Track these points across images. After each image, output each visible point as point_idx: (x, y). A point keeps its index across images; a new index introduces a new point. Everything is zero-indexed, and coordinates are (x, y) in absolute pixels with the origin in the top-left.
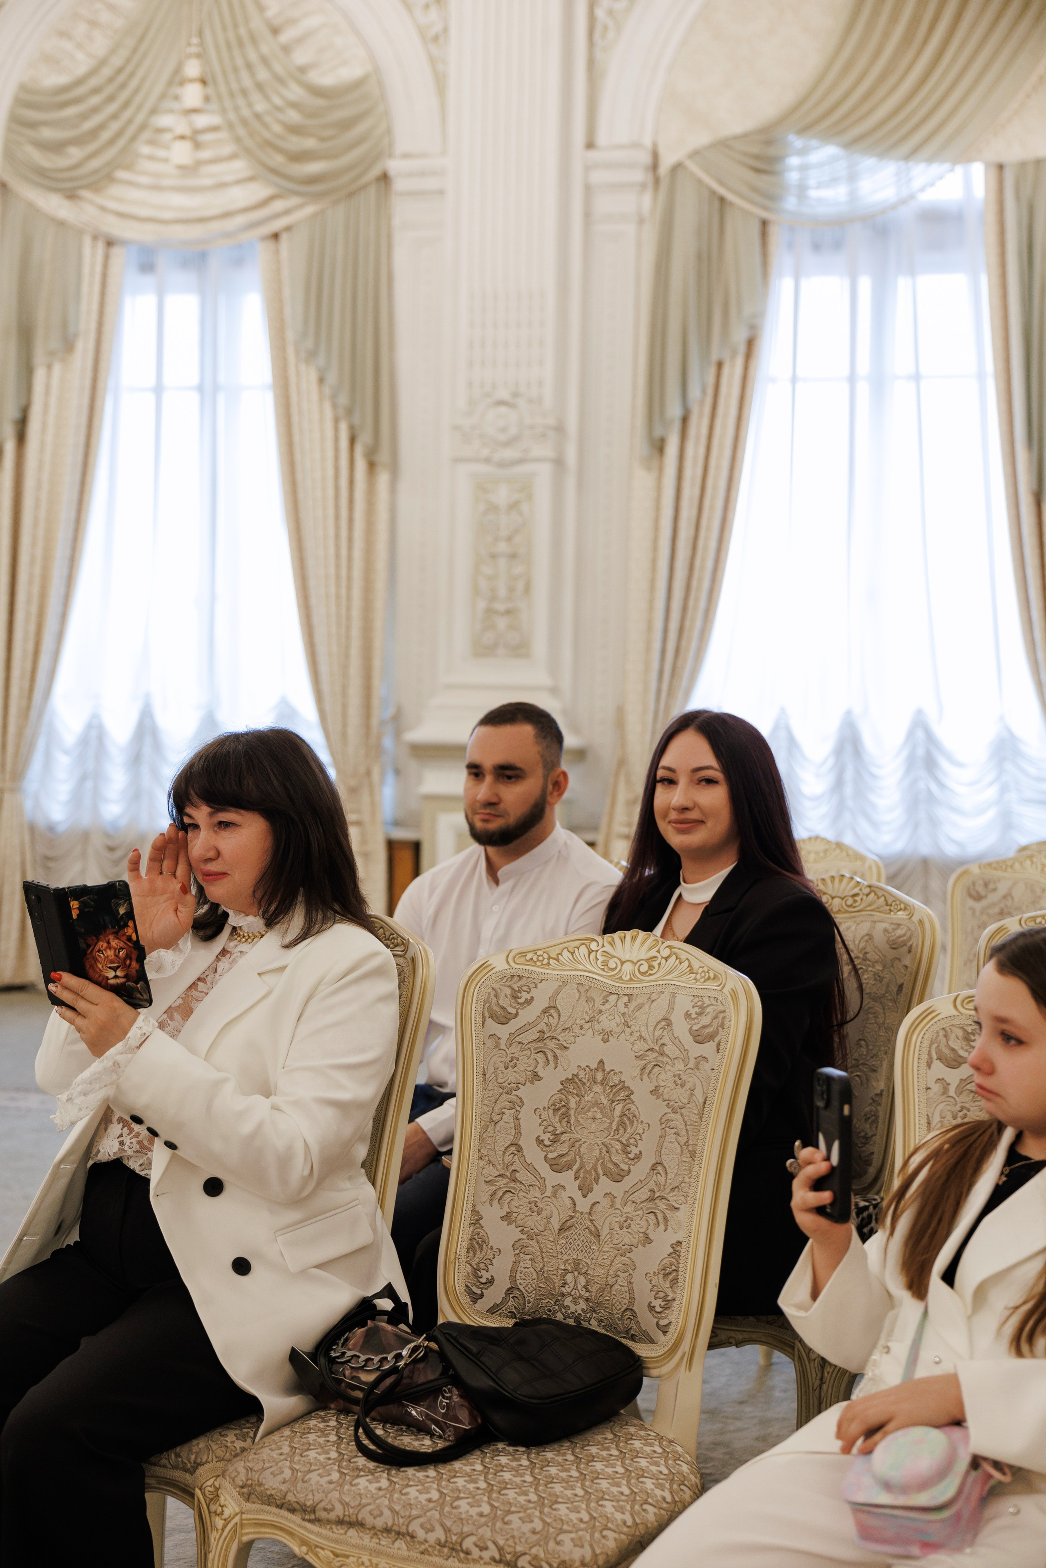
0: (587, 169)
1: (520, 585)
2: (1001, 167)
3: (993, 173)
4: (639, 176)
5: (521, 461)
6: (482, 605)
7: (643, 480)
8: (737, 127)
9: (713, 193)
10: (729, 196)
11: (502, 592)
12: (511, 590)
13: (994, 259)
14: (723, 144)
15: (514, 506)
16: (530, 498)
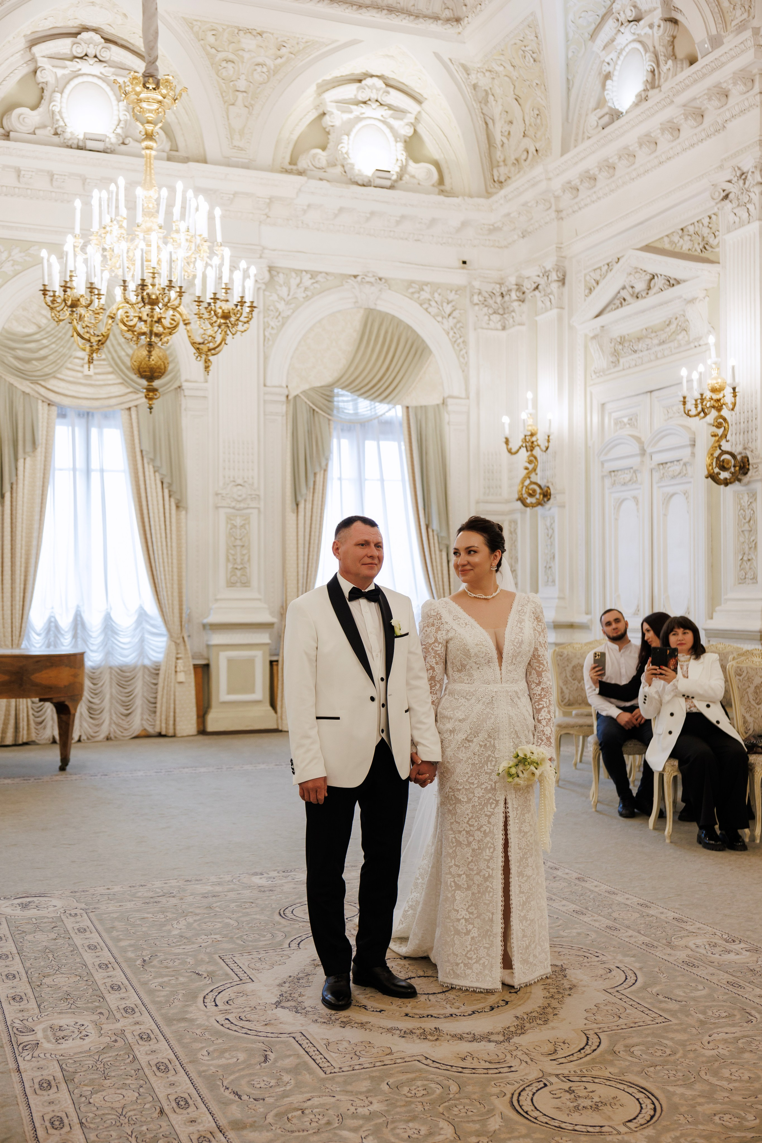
0: (265, 394)
1: (246, 558)
2: (408, 407)
3: (405, 409)
4: (284, 399)
5: (247, 508)
6: (230, 566)
7: (291, 517)
8: (318, 384)
9: (311, 407)
10: (317, 409)
11: (239, 561)
12: (242, 560)
13: (407, 440)
14: (313, 389)
15: (243, 526)
16: (249, 523)
